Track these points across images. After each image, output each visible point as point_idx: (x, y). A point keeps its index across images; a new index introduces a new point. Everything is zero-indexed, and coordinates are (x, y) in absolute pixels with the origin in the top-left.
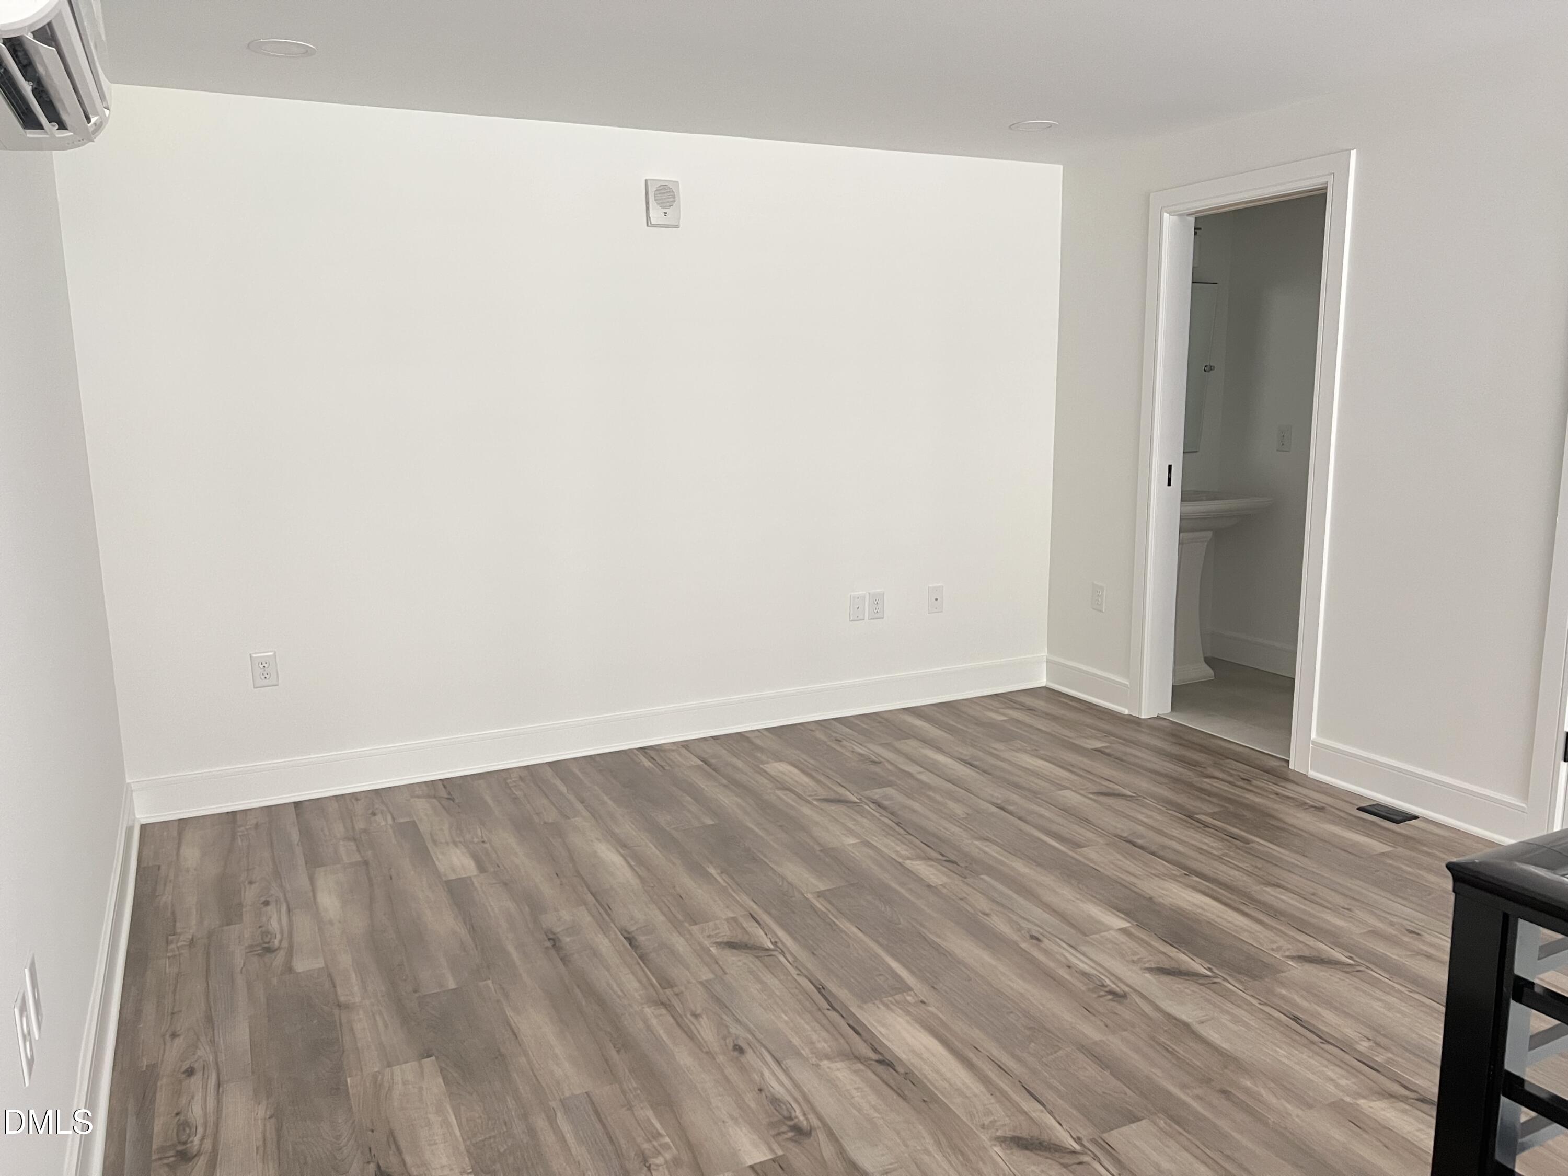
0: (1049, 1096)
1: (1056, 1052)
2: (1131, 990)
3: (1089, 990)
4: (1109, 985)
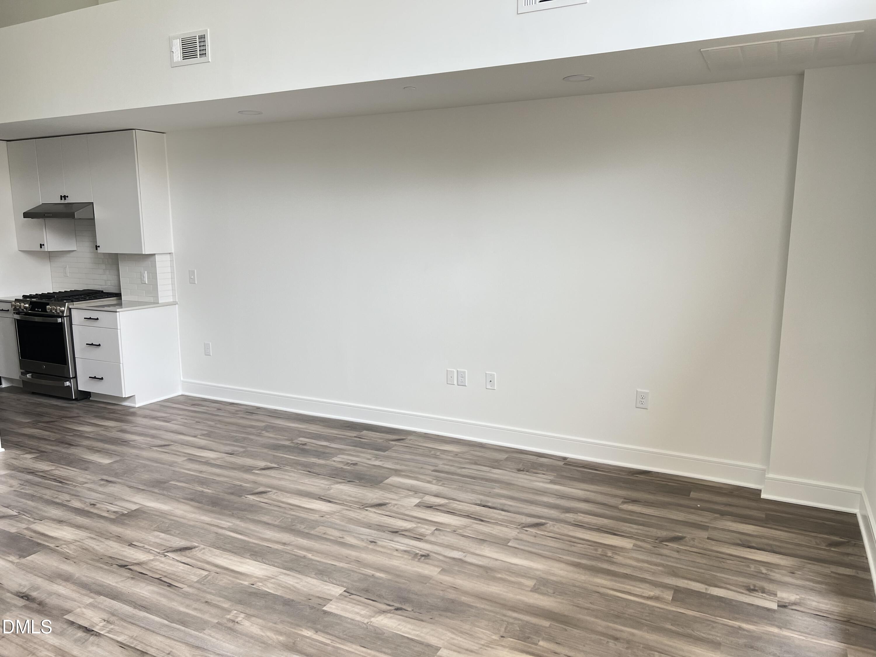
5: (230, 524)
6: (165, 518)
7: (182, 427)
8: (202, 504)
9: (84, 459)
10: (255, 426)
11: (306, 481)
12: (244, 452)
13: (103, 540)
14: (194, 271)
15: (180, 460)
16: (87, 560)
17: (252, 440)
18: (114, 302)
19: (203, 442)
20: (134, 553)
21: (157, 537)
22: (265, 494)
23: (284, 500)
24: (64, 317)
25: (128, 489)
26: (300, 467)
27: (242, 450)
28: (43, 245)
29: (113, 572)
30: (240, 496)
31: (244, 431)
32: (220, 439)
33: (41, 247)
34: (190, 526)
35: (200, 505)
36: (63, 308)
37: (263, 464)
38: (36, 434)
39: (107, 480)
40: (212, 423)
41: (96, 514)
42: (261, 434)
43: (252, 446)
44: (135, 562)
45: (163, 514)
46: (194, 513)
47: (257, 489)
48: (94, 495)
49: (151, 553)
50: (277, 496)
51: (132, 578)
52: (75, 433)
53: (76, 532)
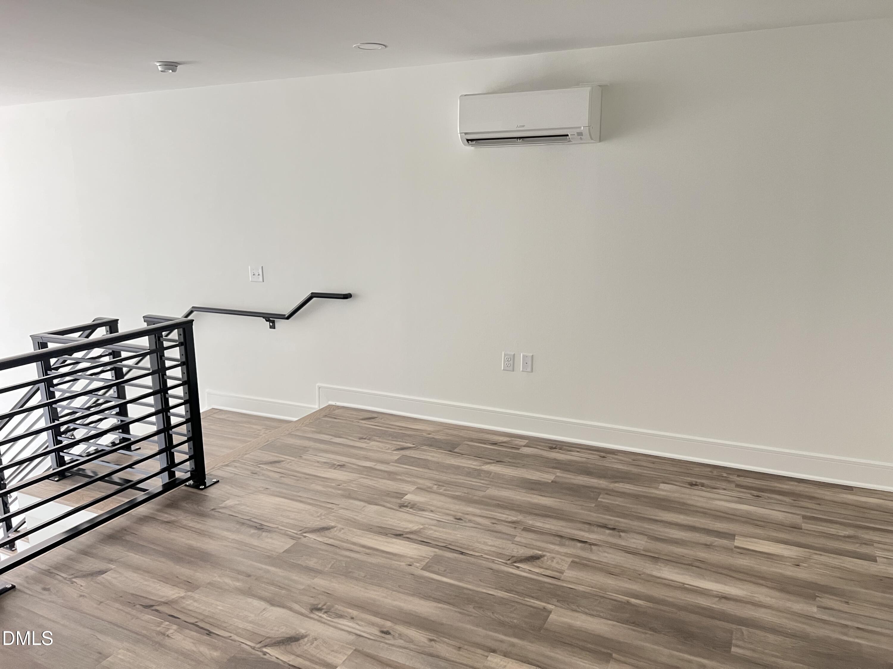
0: (324, 547)
1: (332, 566)
2: (309, 616)
3: (333, 607)
4: (323, 614)
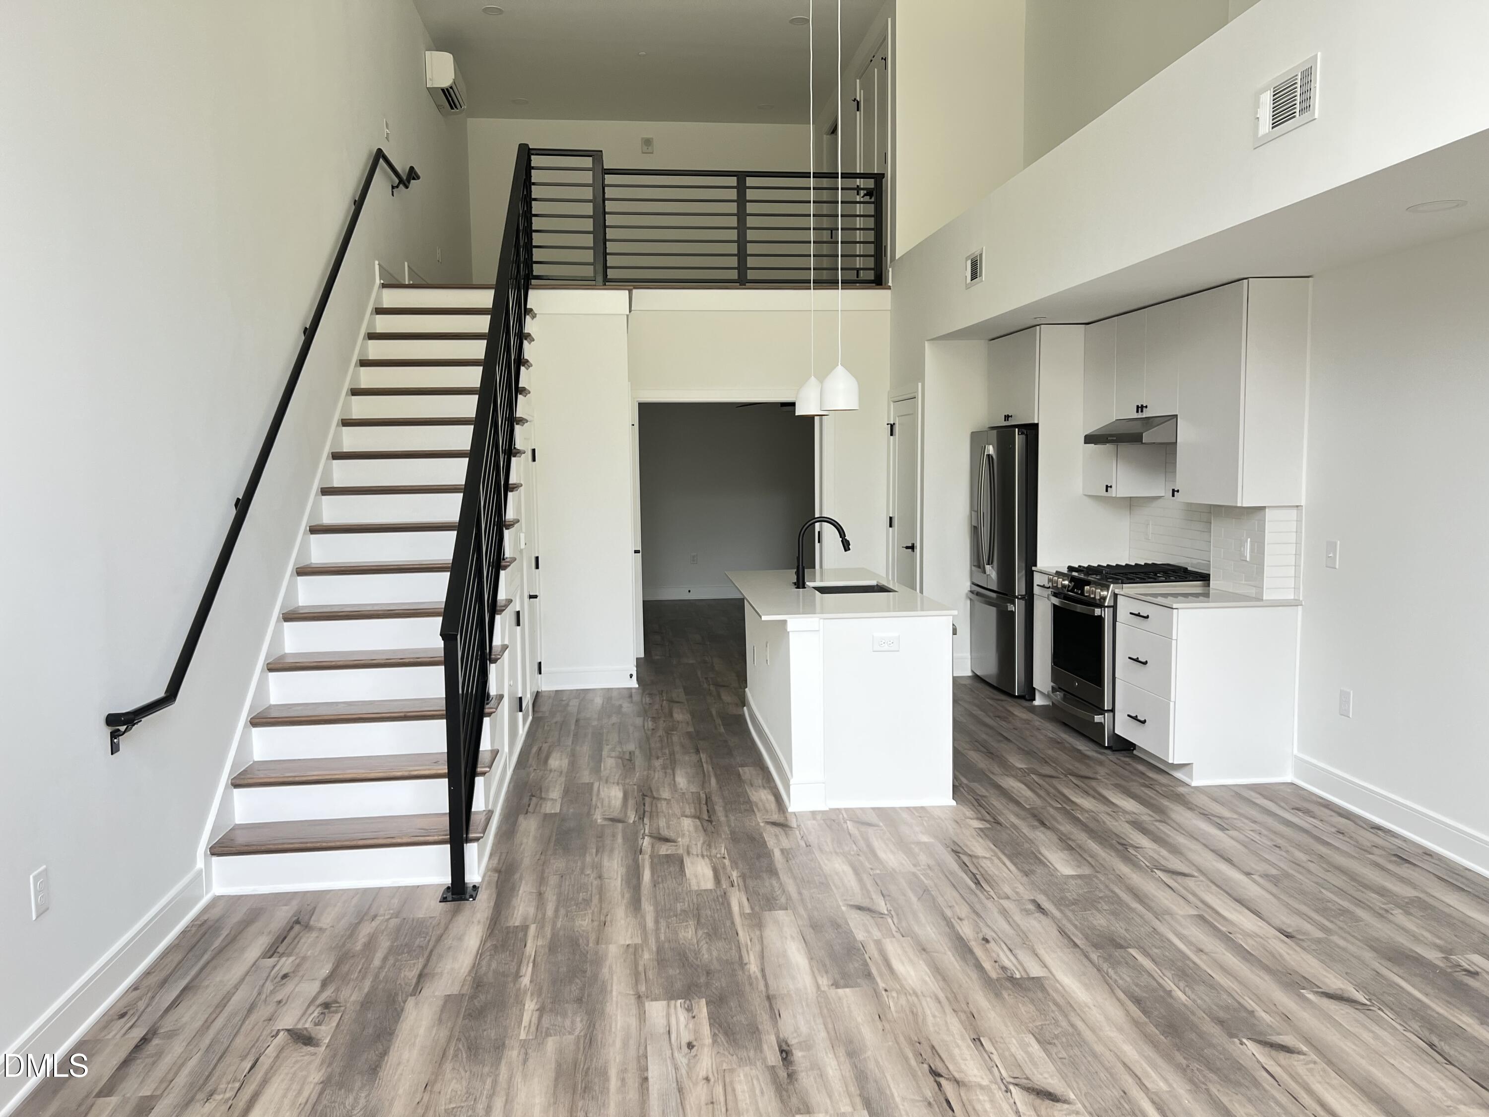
5: (1163, 1086)
6: (1066, 1016)
7: (1239, 847)
8: (1149, 1017)
9: (1039, 856)
10: (1388, 891)
11: (1408, 1065)
12: (1319, 941)
13: (948, 1010)
14: (1336, 544)
15: (1181, 910)
16: (901, 1035)
17: (1358, 919)
18: (1199, 590)
19: (1252, 889)
20: (968, 1057)
21: (1024, 1046)
22: (1288, 1055)
23: (1318, 1088)
24: (1105, 607)
25: (1055, 932)
26: (1416, 1026)
27: (1319, 934)
28: (1111, 487)
29: (914, 1076)
30: (1232, 1035)
31: (1358, 895)
32: (1291, 896)
33: (1107, 491)
34: (1095, 1055)
35: (1144, 1019)
36: (1105, 593)
37: (1335, 982)
38: (1015, 791)
39: (1039, 905)
40: (1301, 856)
41: (977, 959)
42: (1390, 916)
43: (1344, 935)
44: (957, 1075)
45: (1067, 1007)
46: (1120, 1030)
47: (1279, 1034)
48: (1001, 924)
49: (991, 1072)
50: (1310, 1070)
51: (930, 1104)
52: (1065, 805)
53: (927, 979)
